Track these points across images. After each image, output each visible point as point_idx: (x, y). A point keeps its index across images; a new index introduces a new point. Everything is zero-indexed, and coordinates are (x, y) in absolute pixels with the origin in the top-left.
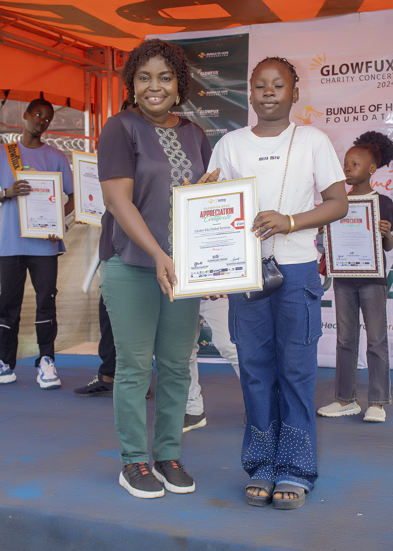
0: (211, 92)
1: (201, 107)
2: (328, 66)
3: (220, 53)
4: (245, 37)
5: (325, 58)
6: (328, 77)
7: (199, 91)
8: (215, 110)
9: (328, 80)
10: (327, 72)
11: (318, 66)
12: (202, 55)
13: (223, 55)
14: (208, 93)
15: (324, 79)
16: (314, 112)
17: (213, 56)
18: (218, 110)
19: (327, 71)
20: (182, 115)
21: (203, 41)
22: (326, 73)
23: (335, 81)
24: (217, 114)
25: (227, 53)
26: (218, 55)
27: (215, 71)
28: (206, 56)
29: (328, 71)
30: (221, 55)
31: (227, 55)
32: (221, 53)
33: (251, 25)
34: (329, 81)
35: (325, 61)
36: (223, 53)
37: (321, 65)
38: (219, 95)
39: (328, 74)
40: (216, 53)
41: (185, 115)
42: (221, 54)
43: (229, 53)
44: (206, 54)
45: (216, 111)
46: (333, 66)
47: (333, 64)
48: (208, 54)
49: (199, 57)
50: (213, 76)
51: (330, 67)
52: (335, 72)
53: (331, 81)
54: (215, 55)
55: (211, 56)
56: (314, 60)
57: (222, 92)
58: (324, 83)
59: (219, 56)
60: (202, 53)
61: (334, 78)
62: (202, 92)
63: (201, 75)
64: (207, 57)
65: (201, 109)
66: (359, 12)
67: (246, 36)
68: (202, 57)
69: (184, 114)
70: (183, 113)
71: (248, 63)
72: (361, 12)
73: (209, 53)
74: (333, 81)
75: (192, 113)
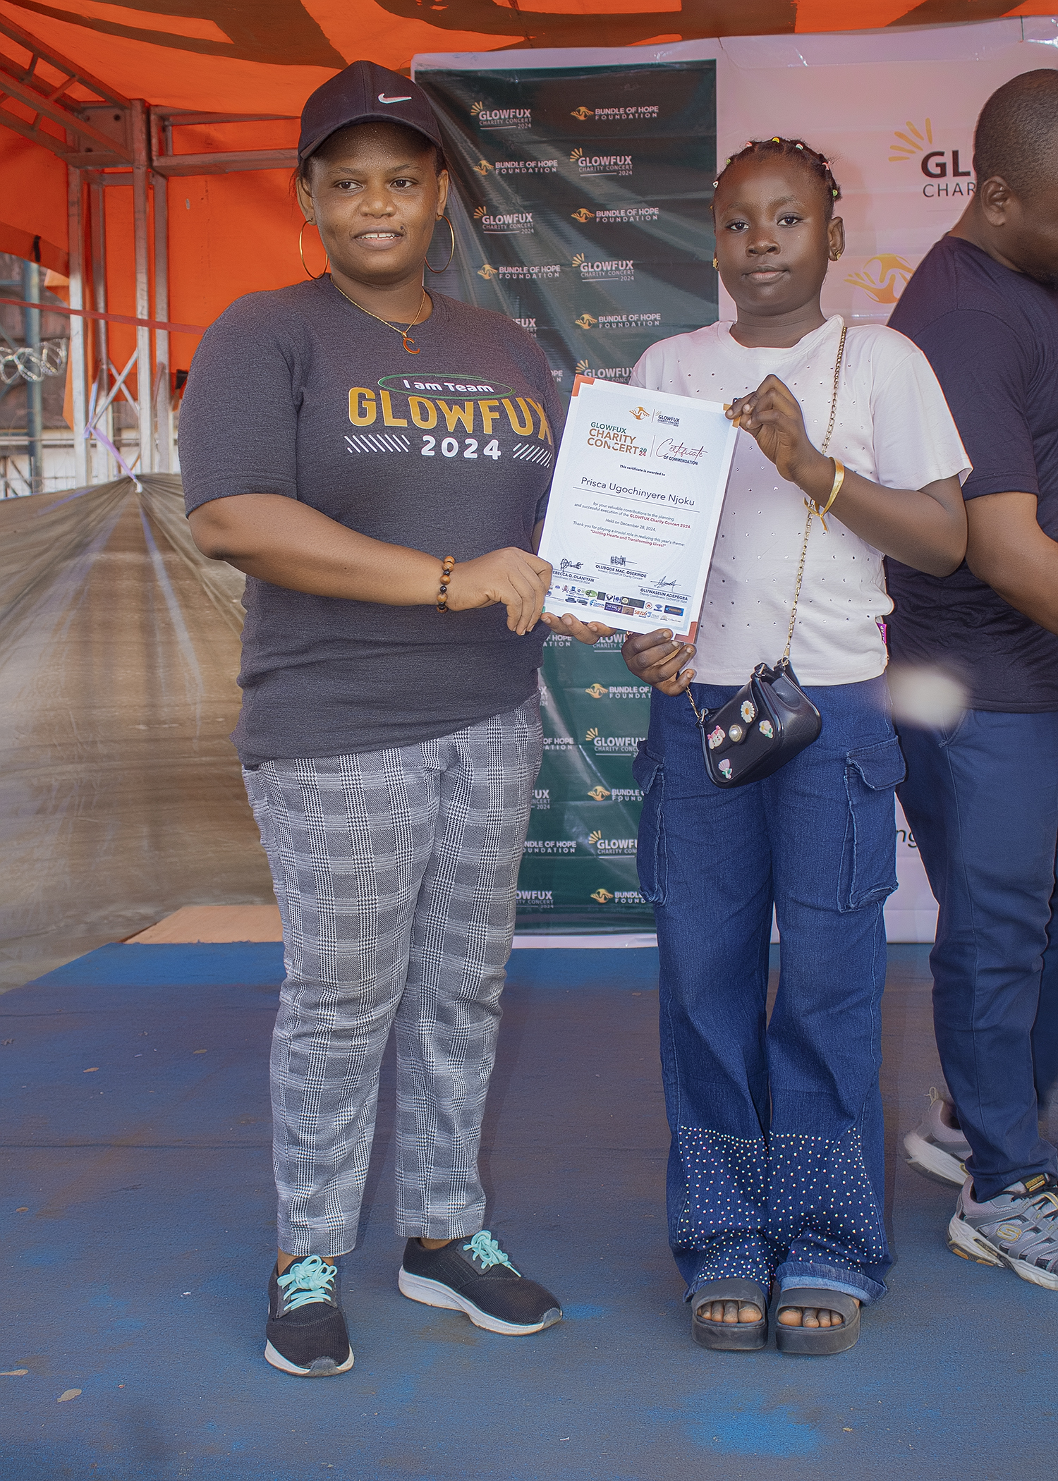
0: (610, 214)
1: (583, 255)
2: (941, 154)
3: (633, 110)
4: (705, 72)
5: (929, 132)
6: (942, 182)
7: (576, 209)
8: (624, 262)
9: (944, 190)
10: (939, 168)
11: (913, 152)
12: (582, 113)
13: (644, 113)
14: (599, 214)
15: (932, 186)
16: (901, 271)
17: (614, 116)
18: (632, 262)
19: (938, 165)
20: (524, 275)
21: (582, 77)
22: (938, 170)
23: (960, 191)
24: (629, 273)
25: (656, 109)
26: (628, 115)
27: (623, 157)
28: (595, 115)
29: (942, 166)
30: (637, 115)
31: (655, 115)
32: (637, 110)
33: (721, 38)
34: (945, 192)
35: (930, 141)
36: (643, 110)
37: (922, 149)
38: (632, 219)
39: (943, 174)
40: (622, 110)
41: (534, 276)
42: (637, 112)
43: (659, 109)
44: (595, 112)
45: (627, 265)
46: (955, 154)
47: (955, 149)
48: (598, 111)
49: (575, 117)
50: (616, 167)
51: (945, 154)
52: (961, 170)
53: (951, 190)
54: (621, 115)
55: (607, 115)
56: (900, 135)
57: (640, 212)
58: (933, 196)
59: (631, 116)
60: (583, 109)
61: (957, 184)
62: (583, 211)
63: (580, 167)
64: (597, 118)
65: (583, 260)
66: (1021, 17)
67: (708, 66)
68: (582, 118)
69: (532, 271)
70: (529, 270)
71: (715, 137)
72: (1026, 16)
73: (602, 108)
74: (955, 191)
75: (555, 271)
